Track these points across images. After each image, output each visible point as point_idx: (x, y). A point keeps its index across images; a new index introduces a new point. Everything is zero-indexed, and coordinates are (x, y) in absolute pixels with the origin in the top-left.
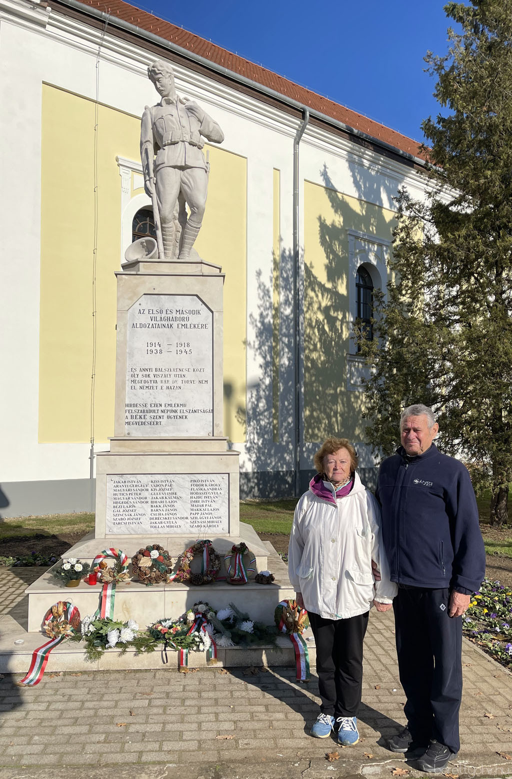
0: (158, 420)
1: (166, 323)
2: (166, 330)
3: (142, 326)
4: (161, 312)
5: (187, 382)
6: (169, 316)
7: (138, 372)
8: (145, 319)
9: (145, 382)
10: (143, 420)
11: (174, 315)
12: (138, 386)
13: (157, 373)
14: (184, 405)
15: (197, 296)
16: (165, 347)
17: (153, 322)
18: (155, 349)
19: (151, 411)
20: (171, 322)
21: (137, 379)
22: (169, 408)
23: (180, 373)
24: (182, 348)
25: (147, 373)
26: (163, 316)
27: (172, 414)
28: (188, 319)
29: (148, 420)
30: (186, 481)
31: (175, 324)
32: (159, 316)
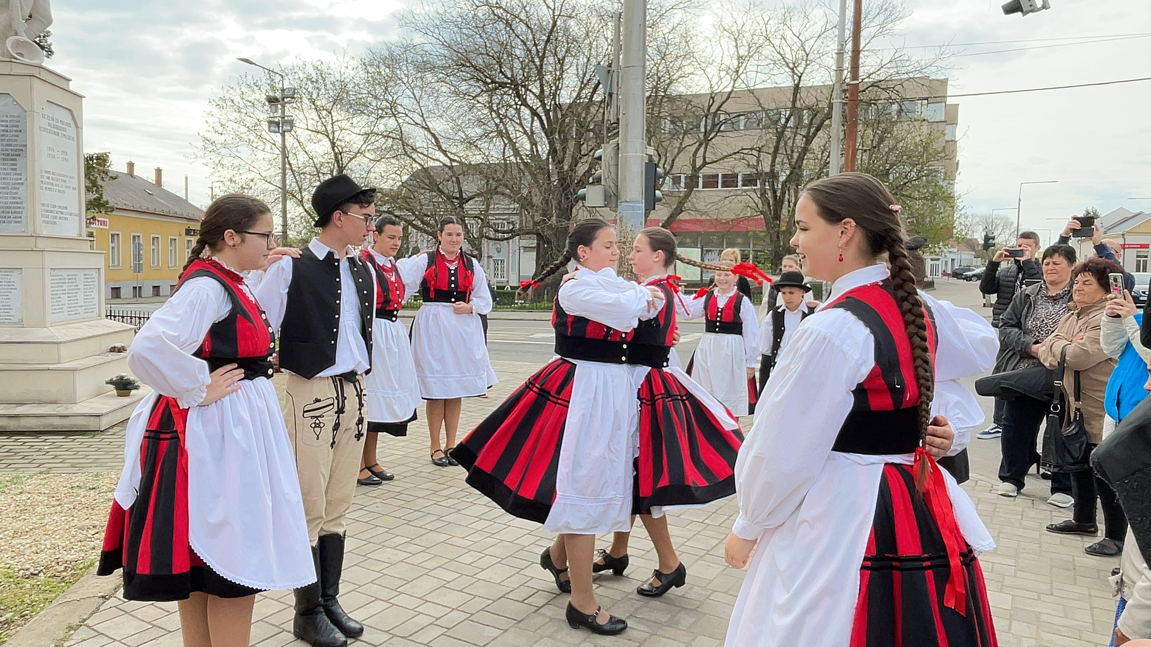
0: (55, 220)
1: (56, 130)
2: (56, 137)
3: (45, 130)
4: (54, 120)
5: (67, 187)
6: (57, 124)
7: (44, 174)
8: (45, 124)
9: (48, 184)
10: (47, 219)
11: (59, 124)
12: (44, 186)
13: (54, 176)
14: (66, 208)
15: (70, 110)
16: (56, 154)
17: (50, 128)
18: (51, 153)
19: (52, 212)
20: (58, 131)
21: (44, 180)
22: (60, 210)
23: (63, 178)
24: (65, 156)
25: (48, 175)
26: (55, 123)
27: (62, 216)
28: (66, 130)
29: (50, 220)
30: (80, 275)
31: (60, 132)
32: (52, 123)
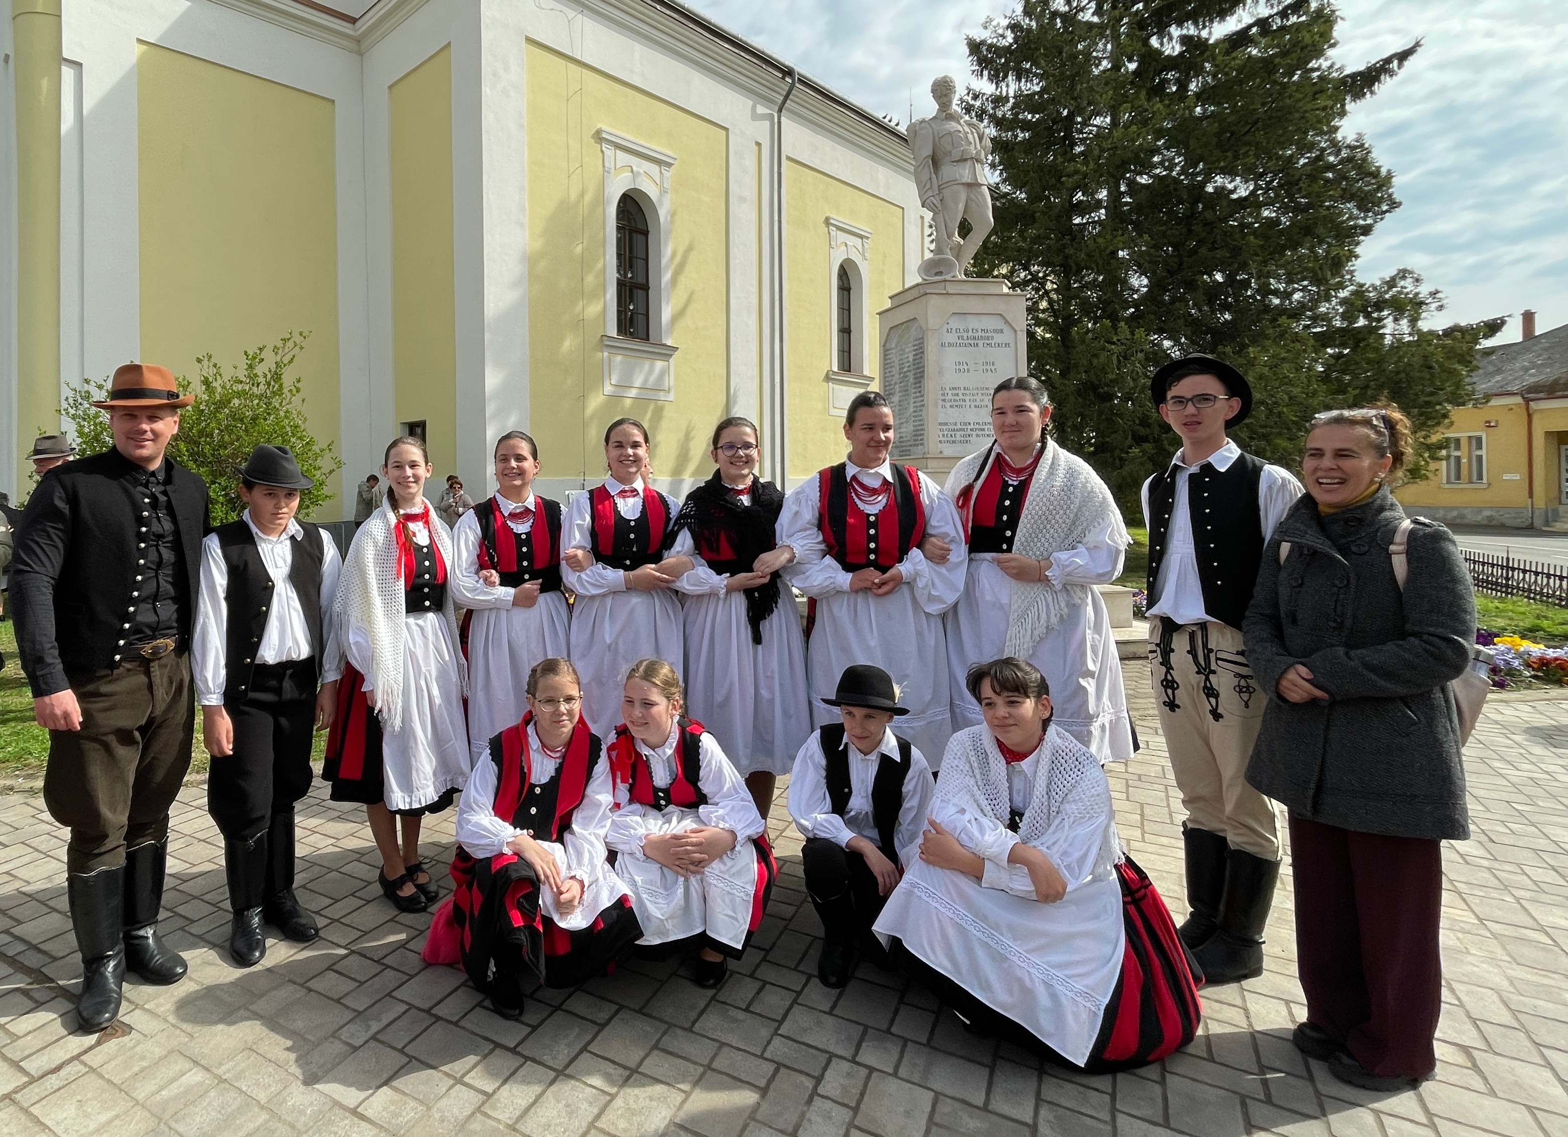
1: (972, 342)
2: (972, 348)
3: (950, 345)
4: (968, 331)
6: (974, 335)
8: (952, 338)
11: (980, 334)
15: (1000, 315)
16: (972, 367)
17: (960, 341)
18: (961, 368)
20: (977, 342)
21: (947, 398)
24: (988, 367)
26: (970, 334)
28: (993, 338)
31: (981, 343)
32: (965, 335)
